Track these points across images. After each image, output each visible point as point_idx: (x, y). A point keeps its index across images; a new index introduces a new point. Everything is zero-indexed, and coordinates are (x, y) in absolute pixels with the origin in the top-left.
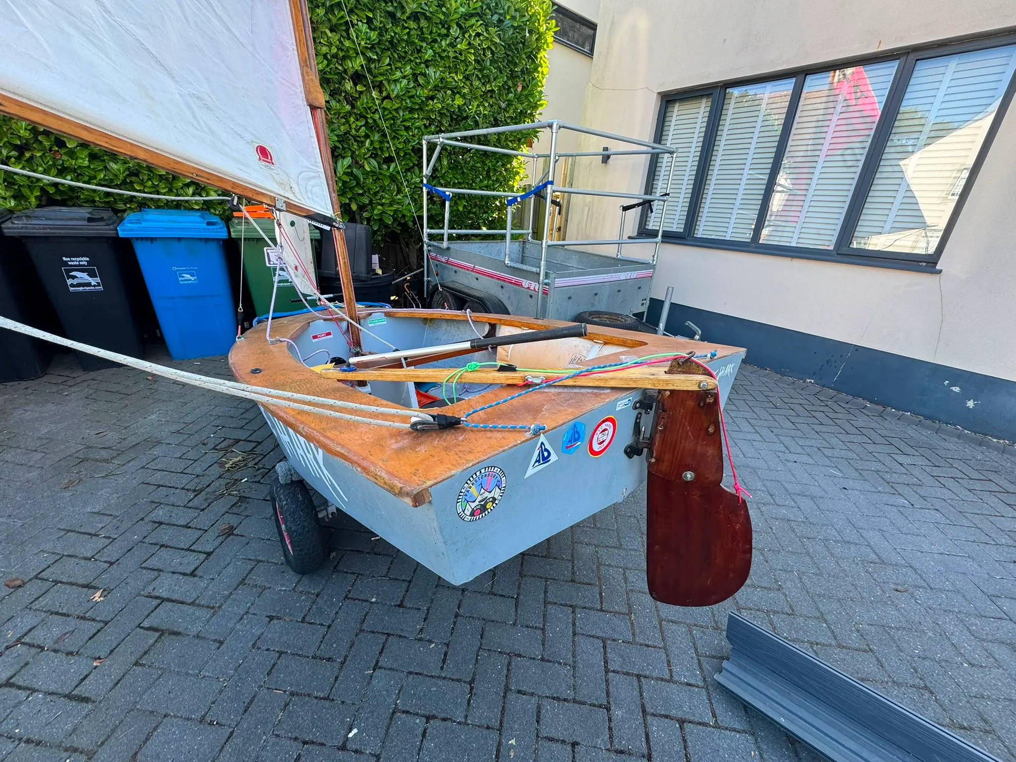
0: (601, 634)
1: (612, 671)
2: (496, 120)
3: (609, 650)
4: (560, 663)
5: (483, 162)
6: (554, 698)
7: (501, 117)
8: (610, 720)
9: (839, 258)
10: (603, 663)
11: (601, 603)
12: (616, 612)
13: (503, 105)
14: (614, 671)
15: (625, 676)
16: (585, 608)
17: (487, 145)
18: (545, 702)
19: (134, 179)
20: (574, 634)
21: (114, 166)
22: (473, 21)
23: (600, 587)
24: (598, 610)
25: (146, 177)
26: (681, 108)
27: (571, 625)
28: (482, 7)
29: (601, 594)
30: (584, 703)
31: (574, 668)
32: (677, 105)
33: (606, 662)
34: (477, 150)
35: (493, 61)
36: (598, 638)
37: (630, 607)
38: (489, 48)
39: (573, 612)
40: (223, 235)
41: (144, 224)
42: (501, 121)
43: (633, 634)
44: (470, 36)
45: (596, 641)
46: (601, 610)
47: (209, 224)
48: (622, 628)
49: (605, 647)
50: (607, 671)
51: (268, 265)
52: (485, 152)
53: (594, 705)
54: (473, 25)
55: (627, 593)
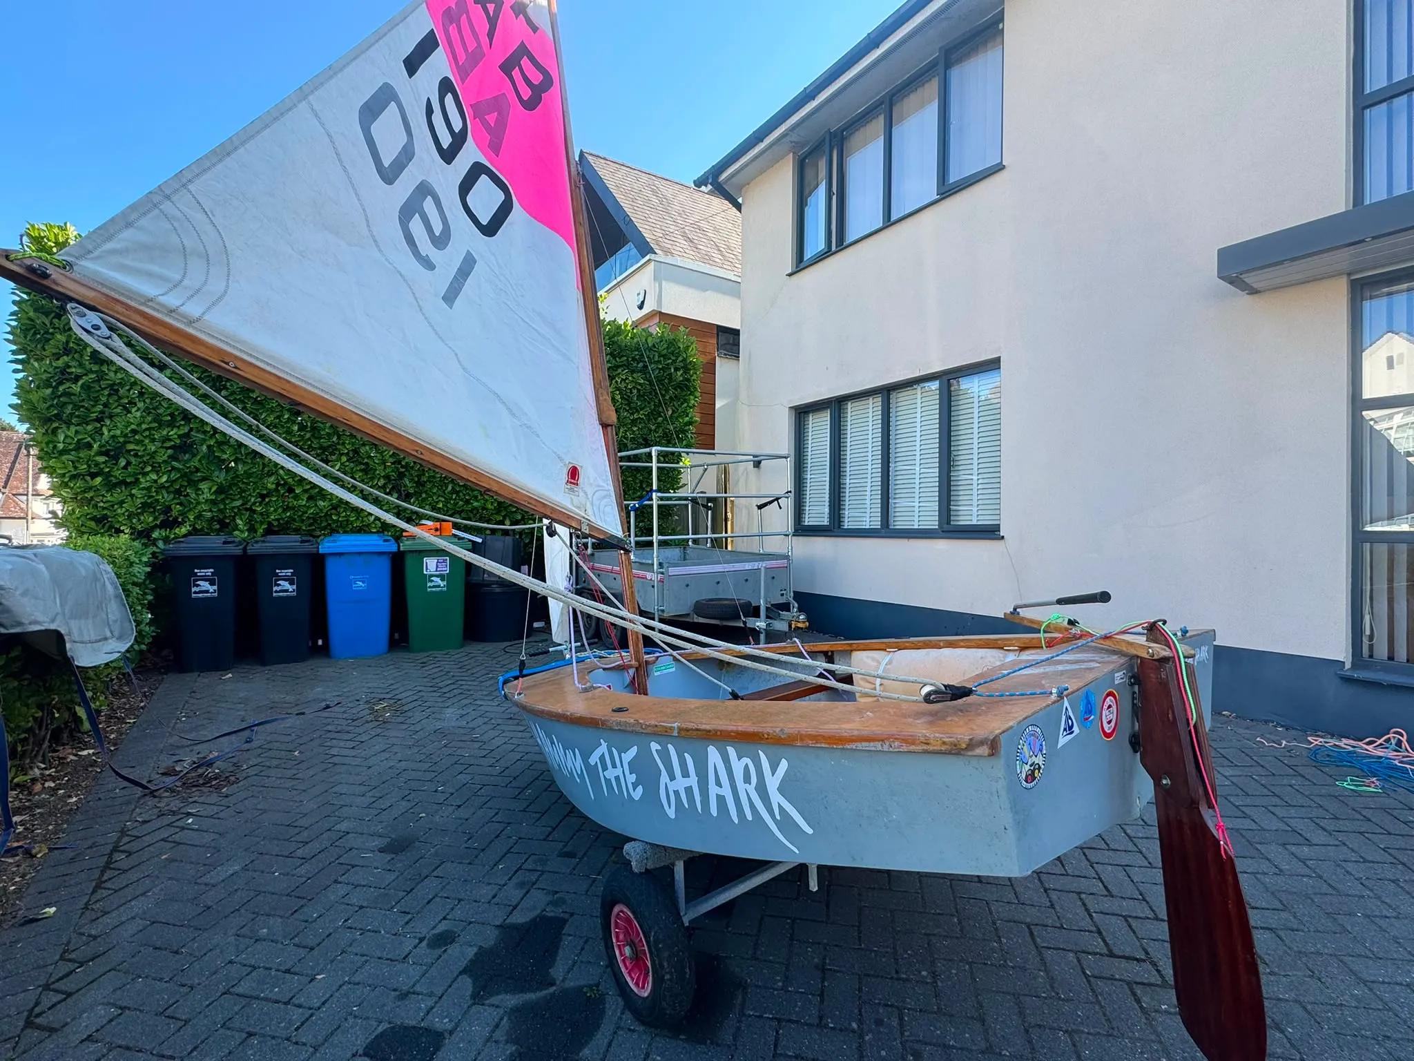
2: (645, 440)
5: (635, 476)
7: (651, 437)
9: (944, 535)
13: (653, 428)
17: (638, 462)
19: (333, 511)
21: (321, 503)
22: (620, 370)
25: (342, 510)
26: (814, 417)
28: (627, 360)
32: (811, 415)
34: (628, 466)
35: (639, 396)
38: (634, 387)
40: (394, 548)
41: (338, 543)
42: (652, 441)
44: (616, 382)
47: (385, 541)
51: (425, 572)
52: (637, 467)
54: (619, 374)
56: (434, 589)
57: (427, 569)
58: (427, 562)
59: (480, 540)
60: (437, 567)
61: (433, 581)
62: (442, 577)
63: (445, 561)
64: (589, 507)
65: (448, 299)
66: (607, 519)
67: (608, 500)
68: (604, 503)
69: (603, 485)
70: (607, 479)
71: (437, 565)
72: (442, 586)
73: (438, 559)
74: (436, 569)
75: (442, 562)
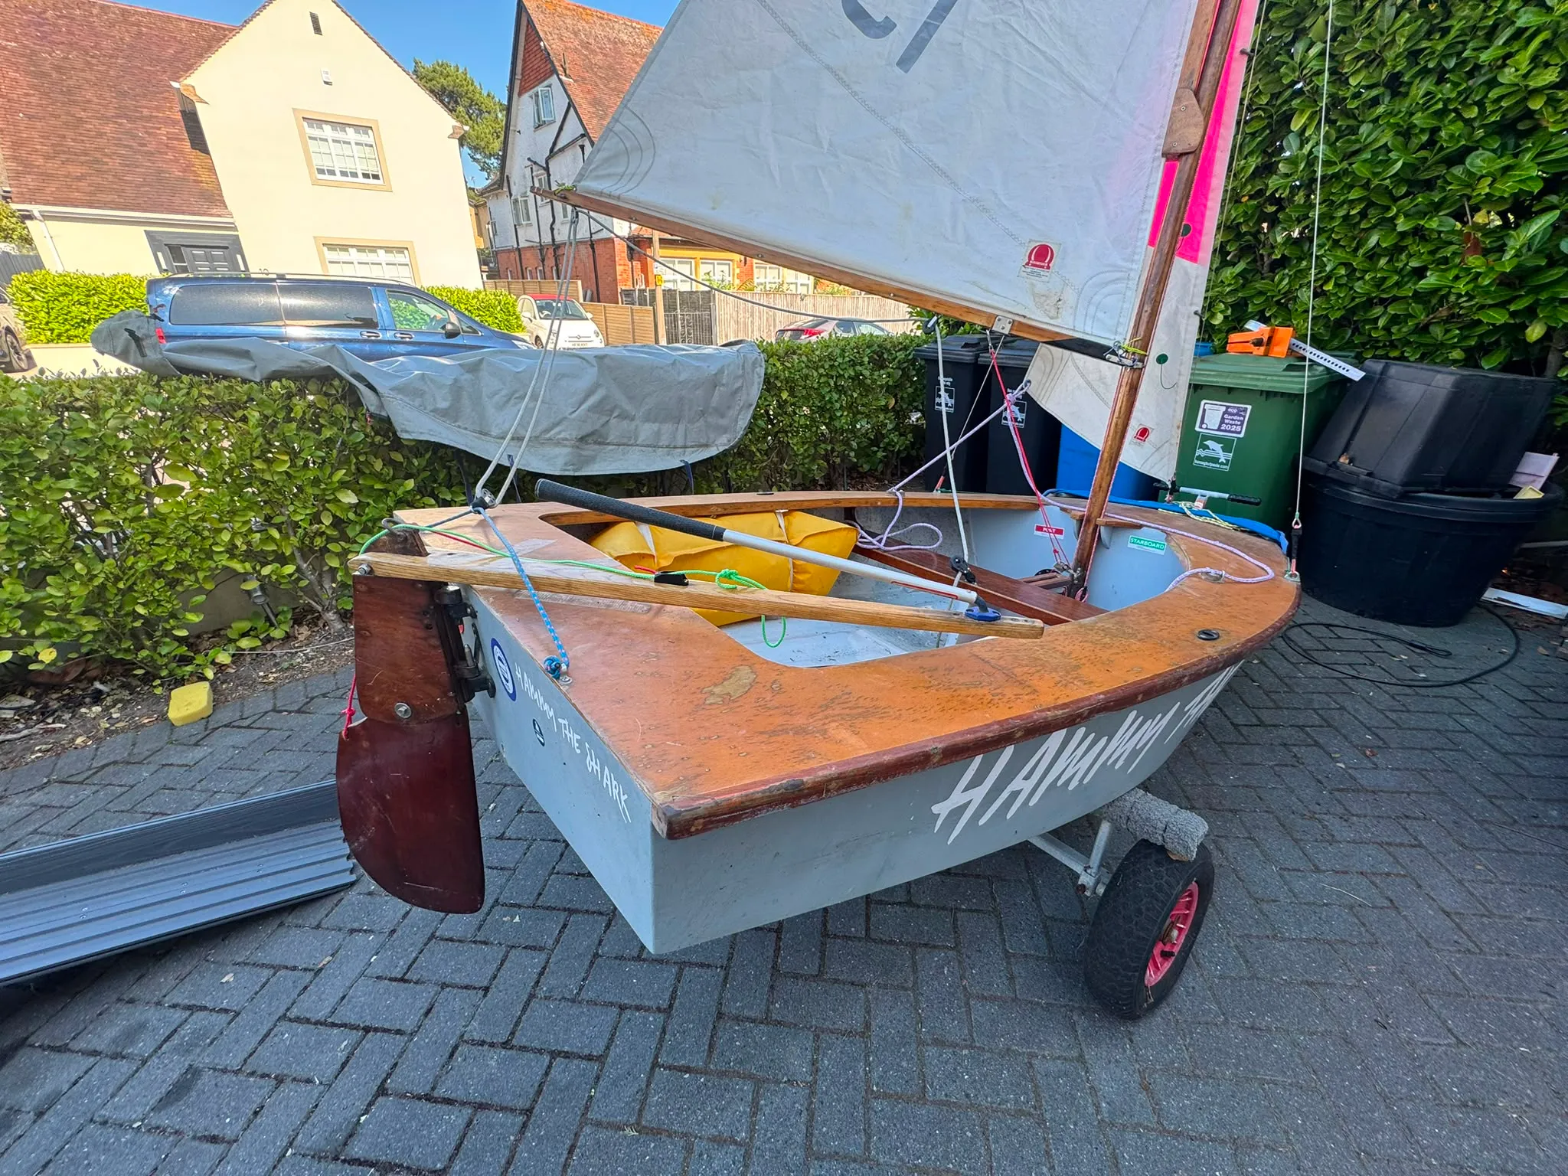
0: (612, 1054)
1: (551, 1063)
3: (584, 1064)
4: (584, 980)
6: (544, 968)
8: (492, 1045)
10: (566, 1049)
11: (670, 1068)
12: (646, 1096)
14: (549, 1067)
15: (536, 1085)
16: (664, 1032)
18: (544, 956)
20: (622, 1008)
23: (704, 1072)
24: (656, 1057)
27: (637, 1002)
29: (687, 1069)
30: (524, 1011)
31: (573, 1001)
33: (567, 1055)
36: (608, 1048)
37: (655, 1132)
39: (659, 1010)
43: (598, 1124)
45: (602, 1044)
46: (655, 1065)
48: (614, 1104)
49: (589, 1058)
50: (554, 1054)
51: (1197, 429)
53: (517, 1024)
55: (686, 1135)
56: (1205, 464)
57: (1202, 422)
58: (1204, 410)
59: (1356, 374)
60: (1222, 422)
61: (1207, 447)
62: (1227, 445)
63: (1240, 412)
64: (1070, 296)
65: (906, 61)
66: (1100, 315)
67: (1120, 286)
68: (1105, 291)
69: (1120, 263)
70: (1134, 253)
71: (1223, 418)
72: (1222, 460)
73: (1228, 407)
74: (1220, 426)
75: (1234, 415)
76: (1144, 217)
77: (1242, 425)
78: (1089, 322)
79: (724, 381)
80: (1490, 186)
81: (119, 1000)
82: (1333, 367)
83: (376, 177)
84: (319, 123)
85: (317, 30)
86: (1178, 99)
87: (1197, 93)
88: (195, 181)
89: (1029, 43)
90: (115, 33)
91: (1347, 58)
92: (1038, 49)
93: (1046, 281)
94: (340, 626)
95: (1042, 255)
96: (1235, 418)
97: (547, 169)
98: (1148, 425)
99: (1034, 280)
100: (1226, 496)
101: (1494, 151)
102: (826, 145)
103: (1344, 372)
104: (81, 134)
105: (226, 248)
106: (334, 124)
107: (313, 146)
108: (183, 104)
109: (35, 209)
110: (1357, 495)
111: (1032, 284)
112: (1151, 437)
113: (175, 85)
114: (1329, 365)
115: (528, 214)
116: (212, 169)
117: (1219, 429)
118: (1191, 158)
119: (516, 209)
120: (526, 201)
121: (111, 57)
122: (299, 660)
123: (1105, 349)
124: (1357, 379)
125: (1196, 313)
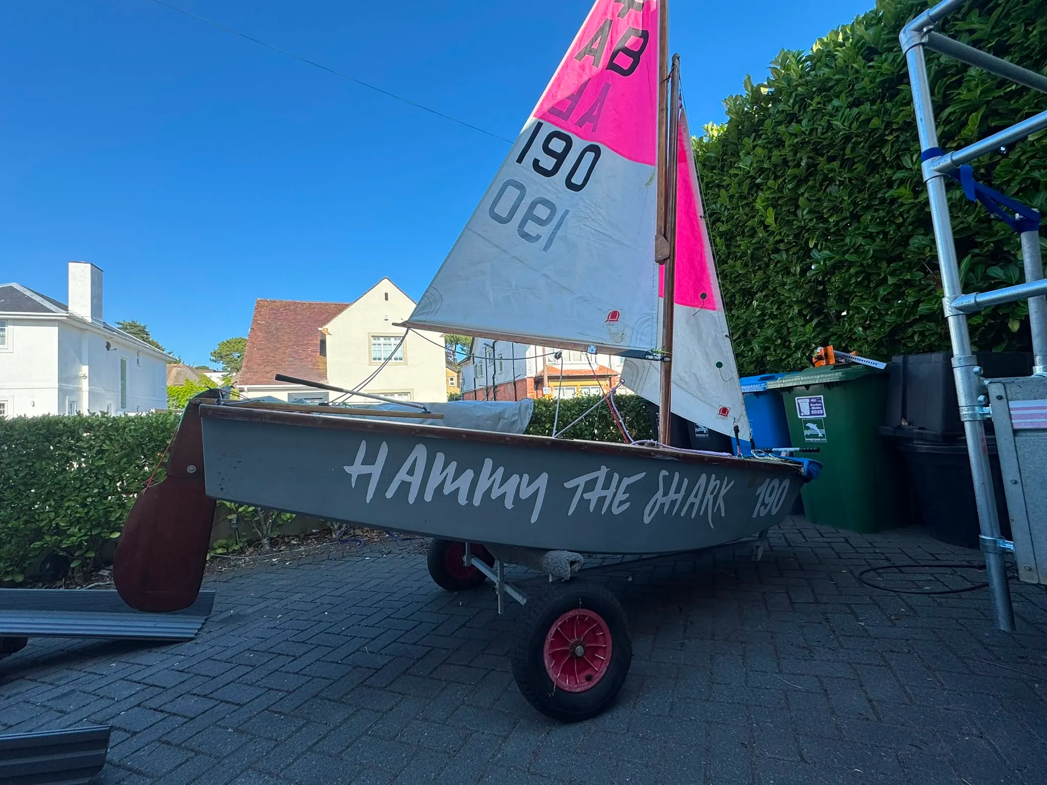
51: (799, 417)
56: (812, 440)
58: (799, 403)
59: (882, 366)
60: (811, 409)
62: (819, 424)
63: (818, 401)
64: (628, 332)
65: (546, 248)
66: (643, 337)
67: (650, 322)
68: (644, 325)
69: (649, 312)
70: (653, 306)
71: (810, 407)
72: (820, 435)
73: (810, 399)
74: (811, 412)
75: (815, 403)
76: (655, 289)
77: (822, 409)
78: (638, 342)
79: (506, 417)
80: (930, 251)
81: (67, 669)
82: (868, 364)
83: (401, 359)
84: (378, 337)
85: (386, 299)
86: (656, 239)
87: (665, 236)
88: (317, 369)
89: (596, 230)
90: (304, 313)
91: (824, 211)
92: (600, 232)
93: (616, 327)
94: (268, 548)
95: (614, 315)
96: (817, 405)
97: (493, 348)
98: (726, 406)
99: (610, 327)
100: (798, 449)
101: (922, 234)
102: (514, 287)
103: (874, 366)
104: (276, 354)
105: (322, 398)
106: (385, 337)
107: (373, 348)
108: (322, 337)
109: (246, 387)
110: (922, 447)
111: (610, 329)
112: (731, 413)
113: (320, 329)
114: (865, 363)
115: (482, 371)
116: (326, 363)
117: (811, 415)
118: (668, 260)
119: (476, 370)
120: (481, 365)
121: (300, 322)
122: (241, 563)
123: (648, 353)
124: (883, 368)
125: (726, 336)
